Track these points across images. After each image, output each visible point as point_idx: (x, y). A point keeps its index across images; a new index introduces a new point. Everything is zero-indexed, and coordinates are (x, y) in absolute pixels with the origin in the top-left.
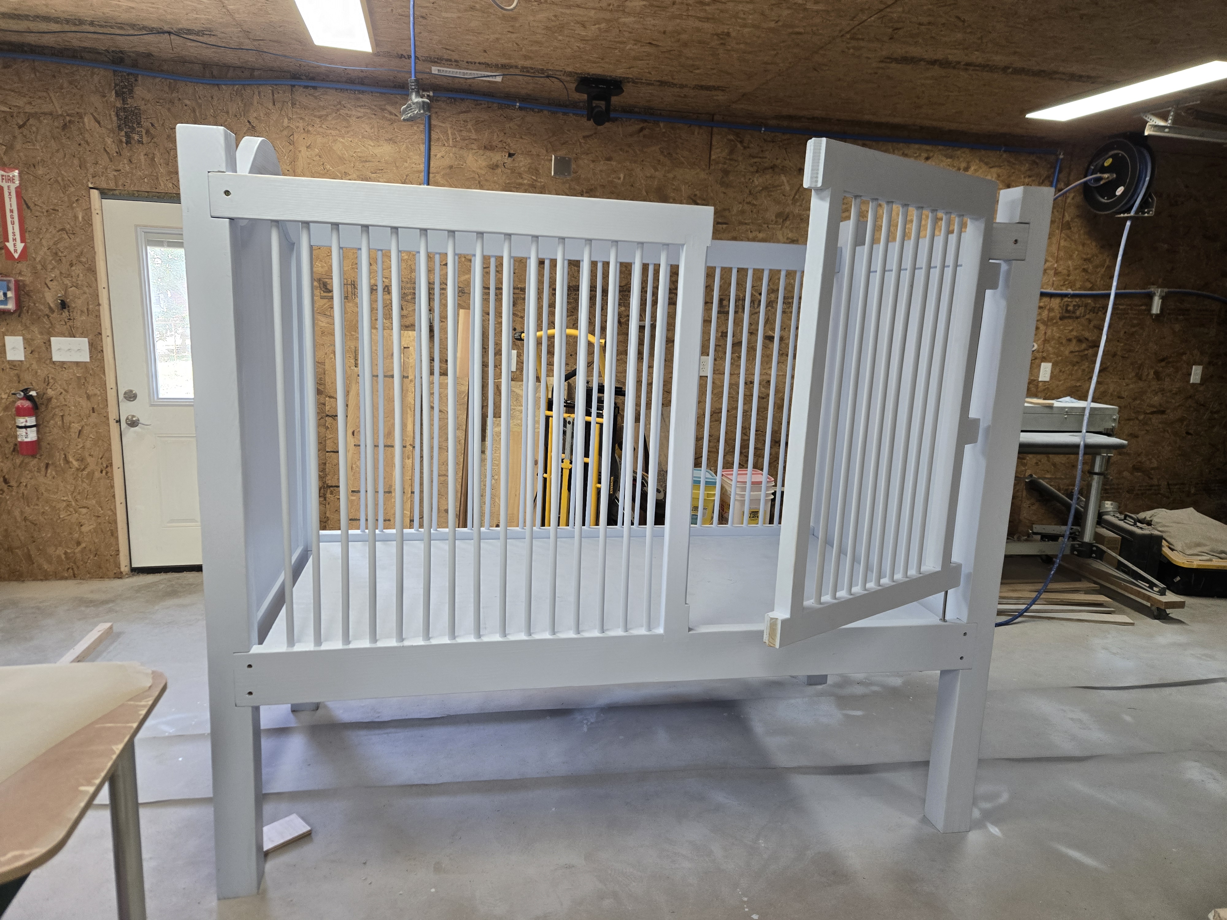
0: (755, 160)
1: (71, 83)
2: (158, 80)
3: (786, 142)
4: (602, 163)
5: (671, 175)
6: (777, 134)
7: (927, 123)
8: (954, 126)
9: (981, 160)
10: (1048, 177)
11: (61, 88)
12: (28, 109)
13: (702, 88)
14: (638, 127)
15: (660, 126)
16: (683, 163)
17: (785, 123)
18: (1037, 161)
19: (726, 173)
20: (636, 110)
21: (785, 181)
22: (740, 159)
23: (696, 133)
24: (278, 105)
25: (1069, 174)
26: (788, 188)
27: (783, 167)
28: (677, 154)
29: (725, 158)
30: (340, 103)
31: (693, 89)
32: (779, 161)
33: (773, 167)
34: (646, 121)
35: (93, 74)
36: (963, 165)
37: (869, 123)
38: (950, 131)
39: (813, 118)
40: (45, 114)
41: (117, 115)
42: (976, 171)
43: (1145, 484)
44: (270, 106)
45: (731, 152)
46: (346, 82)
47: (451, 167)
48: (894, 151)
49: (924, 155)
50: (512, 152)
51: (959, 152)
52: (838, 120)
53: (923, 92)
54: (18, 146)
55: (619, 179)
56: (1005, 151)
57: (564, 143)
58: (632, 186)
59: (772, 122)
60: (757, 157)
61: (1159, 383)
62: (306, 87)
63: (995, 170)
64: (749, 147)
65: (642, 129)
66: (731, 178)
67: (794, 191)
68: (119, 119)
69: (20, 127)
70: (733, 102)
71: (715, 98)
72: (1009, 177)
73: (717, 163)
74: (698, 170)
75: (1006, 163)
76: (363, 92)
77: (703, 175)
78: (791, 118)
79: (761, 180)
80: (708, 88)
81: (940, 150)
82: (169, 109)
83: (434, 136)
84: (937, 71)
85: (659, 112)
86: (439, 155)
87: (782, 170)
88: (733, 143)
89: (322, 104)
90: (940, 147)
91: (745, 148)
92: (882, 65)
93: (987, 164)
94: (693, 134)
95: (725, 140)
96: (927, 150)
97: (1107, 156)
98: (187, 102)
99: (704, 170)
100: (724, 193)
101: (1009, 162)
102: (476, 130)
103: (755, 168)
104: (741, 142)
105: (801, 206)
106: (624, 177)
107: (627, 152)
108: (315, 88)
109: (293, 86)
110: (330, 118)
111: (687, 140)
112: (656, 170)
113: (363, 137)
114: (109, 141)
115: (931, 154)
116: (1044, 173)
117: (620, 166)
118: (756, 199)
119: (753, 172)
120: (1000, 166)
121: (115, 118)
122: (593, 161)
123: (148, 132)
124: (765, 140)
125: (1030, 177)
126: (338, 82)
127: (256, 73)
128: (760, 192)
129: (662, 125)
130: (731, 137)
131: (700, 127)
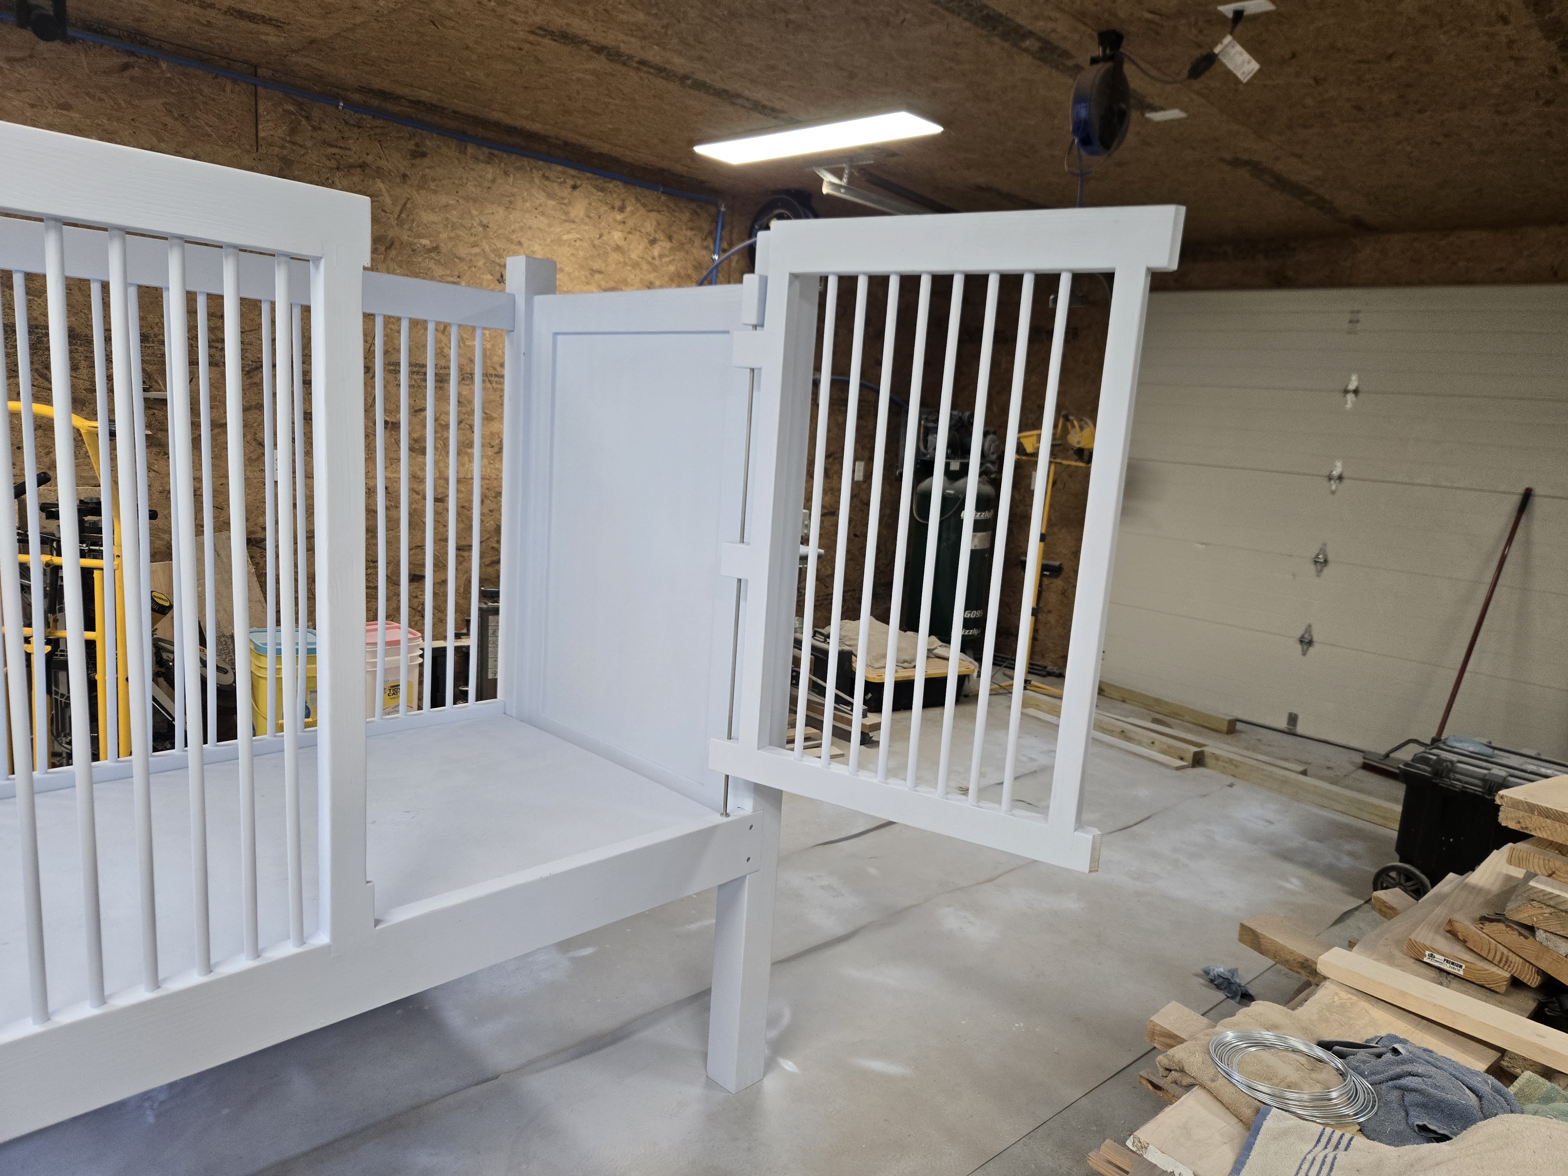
0: (333, 150)
3: (378, 131)
4: (51, 111)
6: (364, 116)
7: (573, 138)
8: (606, 148)
9: (637, 200)
10: (710, 233)
13: (241, 14)
14: (117, 61)
15: (159, 67)
16: (210, 136)
17: (375, 102)
18: (698, 210)
19: (286, 163)
20: (110, 30)
21: (384, 190)
22: (309, 144)
23: (228, 88)
25: (731, 233)
26: (388, 201)
27: (378, 167)
28: (197, 118)
29: (283, 139)
31: (225, 13)
32: (371, 158)
33: (363, 167)
34: (132, 54)
36: (618, 203)
37: (497, 125)
38: (600, 155)
39: (419, 102)
42: (633, 213)
43: (822, 594)
45: (293, 131)
48: (531, 170)
49: (570, 182)
51: (611, 185)
52: (455, 112)
53: (578, 93)
56: (663, 193)
59: (357, 97)
60: (336, 146)
61: (829, 480)
63: (653, 215)
64: (320, 129)
65: (126, 67)
66: (296, 172)
67: (399, 207)
70: (293, 51)
71: (263, 37)
72: (670, 226)
73: (271, 145)
74: (239, 152)
75: (665, 209)
77: (247, 161)
78: (383, 95)
80: (252, 18)
81: (588, 178)
84: (600, 63)
85: (157, 43)
87: (377, 172)
88: (293, 117)
90: (589, 175)
91: (314, 129)
92: (532, 38)
93: (644, 205)
94: (223, 90)
95: (280, 110)
96: (573, 176)
97: (772, 215)
99: (248, 152)
101: (668, 206)
103: (334, 162)
104: (307, 118)
105: (410, 229)
107: (100, 100)
111: (214, 100)
112: (160, 139)
115: (579, 182)
116: (706, 227)
119: (331, 169)
120: (659, 211)
122: (33, 106)
124: (347, 123)
125: (692, 229)
129: (164, 66)
130: (291, 108)
131: (235, 82)
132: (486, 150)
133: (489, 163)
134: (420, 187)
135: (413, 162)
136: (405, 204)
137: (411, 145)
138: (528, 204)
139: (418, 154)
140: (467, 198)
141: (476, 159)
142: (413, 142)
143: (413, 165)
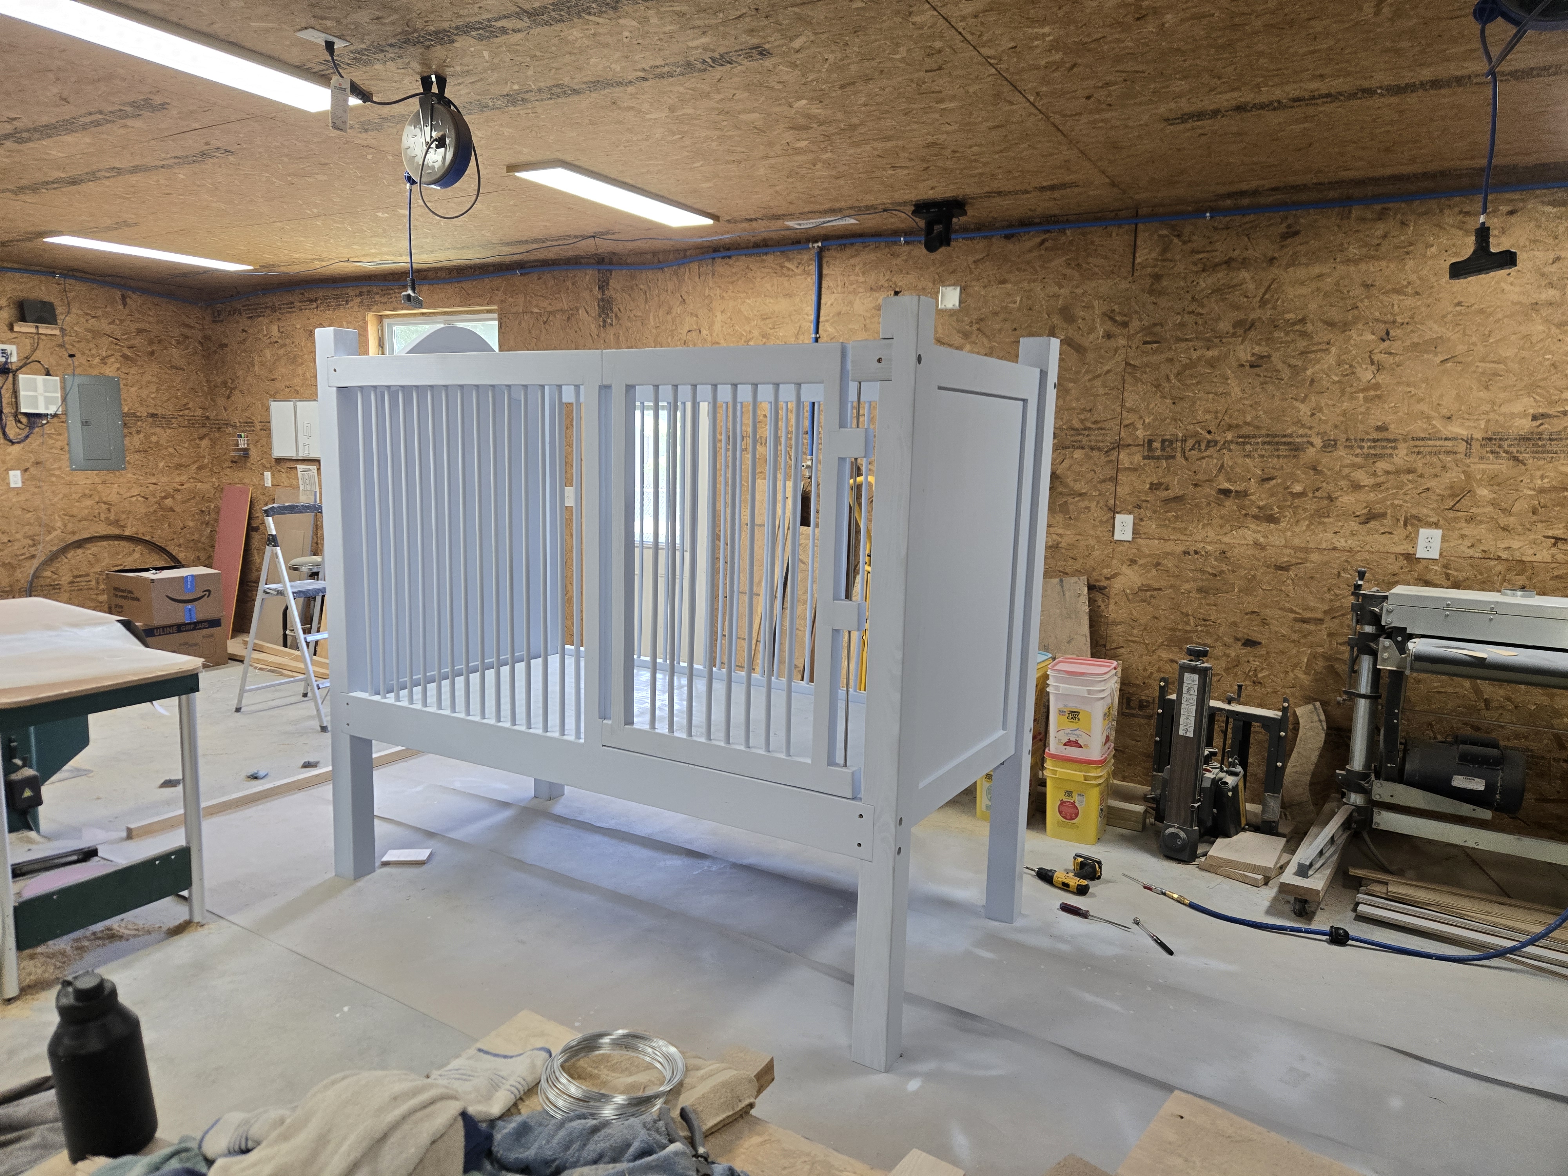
0: (1201, 256)
1: (573, 284)
2: (624, 271)
3: (1248, 226)
4: (994, 287)
5: (1079, 291)
6: (1233, 218)
11: (568, 289)
12: (550, 309)
14: (1038, 240)
15: (1066, 234)
16: (1097, 274)
19: (1157, 277)
20: (1036, 220)
21: (1244, 278)
22: (1177, 257)
23: (1114, 234)
24: (702, 278)
26: (1251, 286)
27: (1243, 259)
28: (1088, 263)
29: (1156, 260)
30: (748, 267)
32: (1237, 252)
33: (1228, 262)
34: (1049, 231)
35: (586, 274)
40: (558, 311)
41: (599, 305)
44: (697, 279)
45: (1165, 250)
46: (753, 247)
47: (839, 314)
50: (897, 290)
52: (1330, 183)
54: (542, 339)
55: (1015, 303)
57: (952, 272)
58: (1030, 309)
59: (1222, 203)
60: (1204, 252)
62: (723, 258)
64: (1190, 241)
65: (1043, 242)
66: (1165, 283)
67: (1262, 290)
68: (599, 308)
69: (545, 323)
73: (1144, 267)
74: (1117, 280)
76: (766, 254)
77: (1124, 285)
78: (1255, 192)
79: (1210, 281)
82: (630, 295)
83: (824, 284)
85: (1064, 218)
86: (829, 303)
87: (1242, 263)
88: (1166, 239)
89: (734, 270)
91: (1185, 243)
94: (1111, 236)
95: (1156, 237)
98: (642, 286)
99: (1125, 278)
100: (1155, 303)
102: (864, 273)
103: (1200, 266)
104: (1179, 236)
105: (1274, 308)
106: (1021, 300)
107: (1024, 270)
108: (729, 257)
109: (714, 259)
110: (740, 282)
111: (1102, 246)
112: (1061, 286)
113: (765, 296)
114: (593, 326)
117: (1016, 288)
118: (1202, 306)
119: (1197, 272)
121: (597, 308)
122: (985, 287)
123: (616, 315)
124: (1215, 229)
126: (747, 248)
127: (688, 253)
128: (1208, 296)
129: (1068, 232)
130: (1164, 232)
131: (1120, 226)
132: (1378, 207)
133: (1380, 219)
134: (1288, 265)
135: (1283, 243)
136: (1270, 286)
137: (1283, 228)
138: (1434, 249)
139: (1291, 233)
140: (1348, 261)
141: (1363, 220)
142: (1284, 225)
143: (1283, 246)
